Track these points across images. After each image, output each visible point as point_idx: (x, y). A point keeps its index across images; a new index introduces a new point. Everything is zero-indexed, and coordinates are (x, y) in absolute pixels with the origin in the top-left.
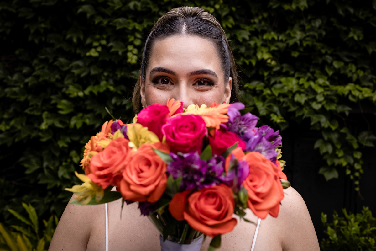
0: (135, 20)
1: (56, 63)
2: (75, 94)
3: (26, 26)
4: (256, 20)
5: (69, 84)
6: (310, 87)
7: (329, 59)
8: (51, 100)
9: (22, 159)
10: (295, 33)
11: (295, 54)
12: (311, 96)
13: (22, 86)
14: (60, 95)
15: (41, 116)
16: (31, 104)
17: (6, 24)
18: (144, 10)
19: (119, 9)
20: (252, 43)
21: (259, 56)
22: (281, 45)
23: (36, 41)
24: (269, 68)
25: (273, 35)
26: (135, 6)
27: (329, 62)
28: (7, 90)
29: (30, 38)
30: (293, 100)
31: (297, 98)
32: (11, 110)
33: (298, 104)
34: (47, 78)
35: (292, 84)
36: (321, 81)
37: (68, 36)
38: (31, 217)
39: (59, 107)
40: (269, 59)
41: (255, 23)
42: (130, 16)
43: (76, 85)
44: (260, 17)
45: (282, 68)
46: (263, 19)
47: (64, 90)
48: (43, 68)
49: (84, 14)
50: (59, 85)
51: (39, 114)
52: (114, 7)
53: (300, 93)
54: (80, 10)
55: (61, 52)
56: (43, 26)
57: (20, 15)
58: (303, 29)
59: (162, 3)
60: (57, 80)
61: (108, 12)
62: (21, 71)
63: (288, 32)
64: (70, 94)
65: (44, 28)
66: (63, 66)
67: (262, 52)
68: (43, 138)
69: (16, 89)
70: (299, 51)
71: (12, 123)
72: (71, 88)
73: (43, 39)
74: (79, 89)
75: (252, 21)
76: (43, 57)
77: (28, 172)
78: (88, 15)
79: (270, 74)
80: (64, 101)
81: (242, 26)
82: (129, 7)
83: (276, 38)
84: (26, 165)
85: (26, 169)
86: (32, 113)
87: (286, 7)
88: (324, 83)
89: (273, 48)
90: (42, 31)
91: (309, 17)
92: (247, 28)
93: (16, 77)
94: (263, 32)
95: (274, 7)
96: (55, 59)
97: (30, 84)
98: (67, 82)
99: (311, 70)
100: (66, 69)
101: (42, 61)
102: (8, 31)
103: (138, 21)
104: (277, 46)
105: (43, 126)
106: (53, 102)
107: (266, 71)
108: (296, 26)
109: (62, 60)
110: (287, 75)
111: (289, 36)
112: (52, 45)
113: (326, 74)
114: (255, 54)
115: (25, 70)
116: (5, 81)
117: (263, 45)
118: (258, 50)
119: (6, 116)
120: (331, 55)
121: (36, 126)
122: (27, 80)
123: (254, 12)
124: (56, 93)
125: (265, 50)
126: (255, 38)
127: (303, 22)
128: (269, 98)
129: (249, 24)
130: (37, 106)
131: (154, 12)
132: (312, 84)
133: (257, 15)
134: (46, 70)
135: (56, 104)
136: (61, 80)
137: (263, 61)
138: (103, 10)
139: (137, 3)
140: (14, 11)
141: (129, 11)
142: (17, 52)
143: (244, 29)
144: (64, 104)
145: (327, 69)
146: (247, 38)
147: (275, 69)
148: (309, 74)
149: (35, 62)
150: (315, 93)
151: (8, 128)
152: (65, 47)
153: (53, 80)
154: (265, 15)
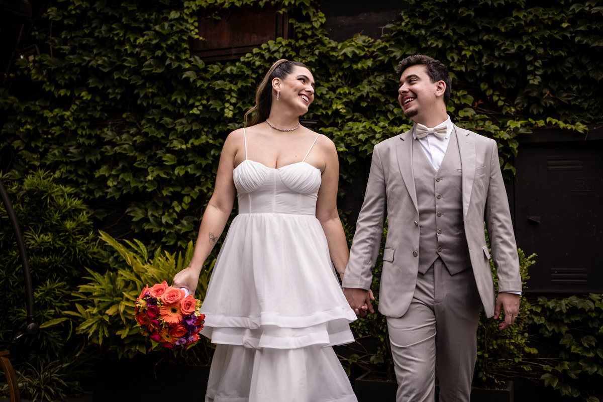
0: (231, 82)
1: (161, 122)
2: (179, 147)
3: (136, 91)
4: (334, 79)
5: (173, 139)
6: (371, 128)
7: (391, 107)
8: (156, 154)
9: (128, 210)
10: (364, 87)
11: (364, 104)
12: (371, 135)
13: (131, 143)
14: (164, 150)
15: (146, 170)
16: (138, 159)
17: (117, 91)
18: (240, 73)
19: (218, 74)
20: (328, 96)
21: (334, 107)
22: (352, 98)
23: (145, 104)
24: (342, 117)
25: (346, 90)
26: (231, 70)
27: (391, 109)
28: (117, 148)
29: (139, 102)
30: (357, 138)
31: (361, 136)
32: (120, 165)
33: (360, 140)
34: (155, 135)
35: (359, 127)
36: (382, 124)
37: (173, 98)
38: (141, 248)
39: (164, 159)
40: (341, 108)
41: (332, 81)
42: (227, 79)
43: (179, 139)
44: (337, 76)
45: (353, 116)
46: (339, 77)
47: (168, 145)
48: (150, 126)
49: (188, 79)
50: (163, 141)
51: (146, 167)
52: (213, 72)
53: (363, 132)
54: (184, 76)
55: (166, 112)
56: (150, 90)
57: (132, 82)
58: (370, 83)
59: (254, 67)
60: (163, 137)
61: (208, 76)
62: (128, 132)
63: (358, 87)
64: (174, 147)
65: (152, 92)
66: (168, 124)
67: (337, 103)
68: (149, 188)
69: (126, 146)
70: (367, 102)
71: (121, 177)
72: (175, 143)
73: (151, 102)
74: (182, 144)
75: (330, 79)
76: (150, 117)
77: (134, 220)
78: (191, 80)
79: (343, 121)
80: (168, 155)
81: (321, 83)
82: (226, 72)
83: (347, 92)
84: (132, 214)
85: (133, 217)
86: (139, 167)
87: (355, 67)
88: (383, 125)
89: (345, 100)
90: (150, 95)
91: (376, 74)
92: (326, 85)
93: (124, 136)
94: (338, 87)
95: (345, 67)
96: (161, 119)
97: (138, 142)
98: (170, 138)
99: (377, 116)
100: (170, 127)
101: (149, 121)
102: (119, 97)
103: (234, 83)
104: (348, 99)
105: (150, 178)
106: (158, 156)
107: (341, 119)
108: (365, 82)
109: (167, 119)
110: (357, 120)
111: (359, 90)
112: (158, 107)
113: (389, 119)
114: (331, 106)
115: (133, 131)
116: (114, 140)
117: (337, 98)
118: (333, 102)
119: (113, 173)
120: (393, 104)
121: (142, 179)
122: (135, 139)
123: (331, 71)
124: (161, 149)
125: (339, 102)
126: (331, 92)
127: (371, 78)
128: (336, 137)
129: (328, 81)
130: (144, 161)
131: (248, 75)
132: (373, 126)
133: (334, 74)
134: (153, 129)
135: (161, 158)
136: (166, 138)
137: (337, 111)
138: (204, 75)
139: (233, 68)
140: (127, 79)
141: (227, 75)
142: (124, 116)
143: (323, 86)
144: (168, 157)
145: (389, 115)
146: (324, 92)
147: (348, 117)
148: (375, 120)
149: (143, 122)
150: (375, 132)
151: (115, 183)
152: (170, 108)
153: (159, 136)
154: (341, 74)
